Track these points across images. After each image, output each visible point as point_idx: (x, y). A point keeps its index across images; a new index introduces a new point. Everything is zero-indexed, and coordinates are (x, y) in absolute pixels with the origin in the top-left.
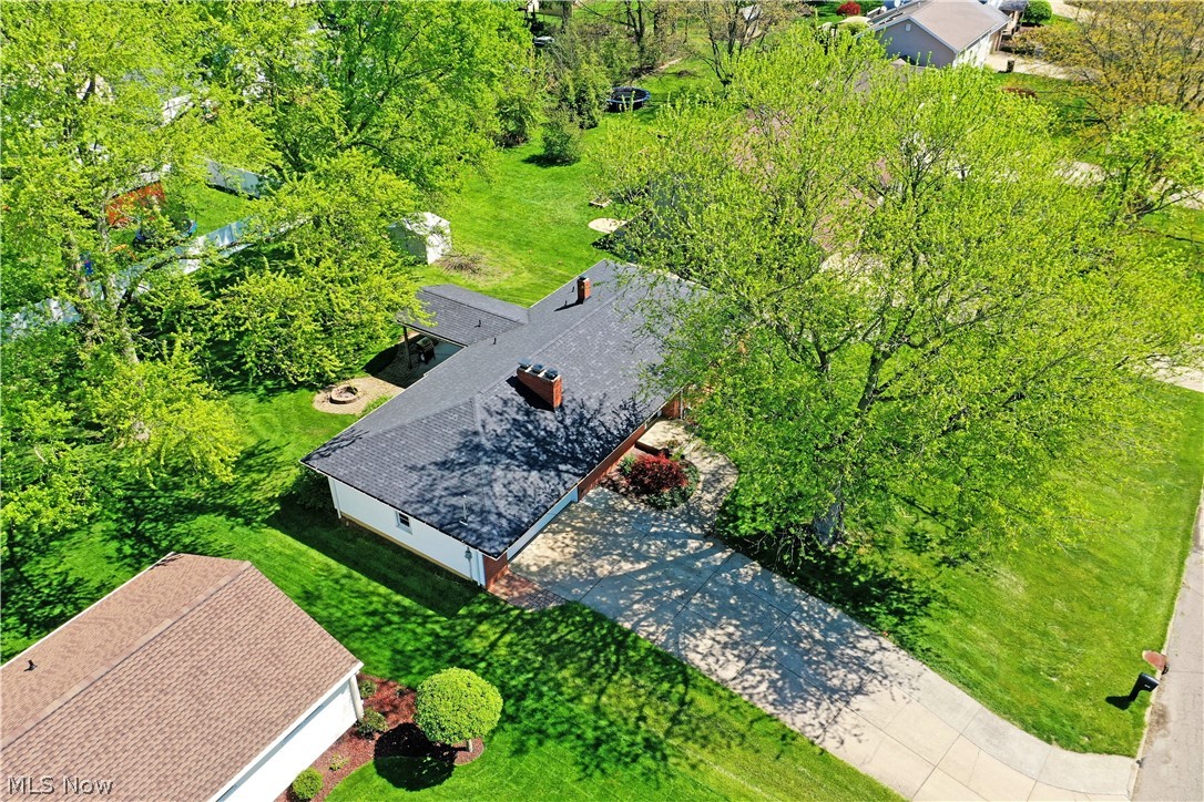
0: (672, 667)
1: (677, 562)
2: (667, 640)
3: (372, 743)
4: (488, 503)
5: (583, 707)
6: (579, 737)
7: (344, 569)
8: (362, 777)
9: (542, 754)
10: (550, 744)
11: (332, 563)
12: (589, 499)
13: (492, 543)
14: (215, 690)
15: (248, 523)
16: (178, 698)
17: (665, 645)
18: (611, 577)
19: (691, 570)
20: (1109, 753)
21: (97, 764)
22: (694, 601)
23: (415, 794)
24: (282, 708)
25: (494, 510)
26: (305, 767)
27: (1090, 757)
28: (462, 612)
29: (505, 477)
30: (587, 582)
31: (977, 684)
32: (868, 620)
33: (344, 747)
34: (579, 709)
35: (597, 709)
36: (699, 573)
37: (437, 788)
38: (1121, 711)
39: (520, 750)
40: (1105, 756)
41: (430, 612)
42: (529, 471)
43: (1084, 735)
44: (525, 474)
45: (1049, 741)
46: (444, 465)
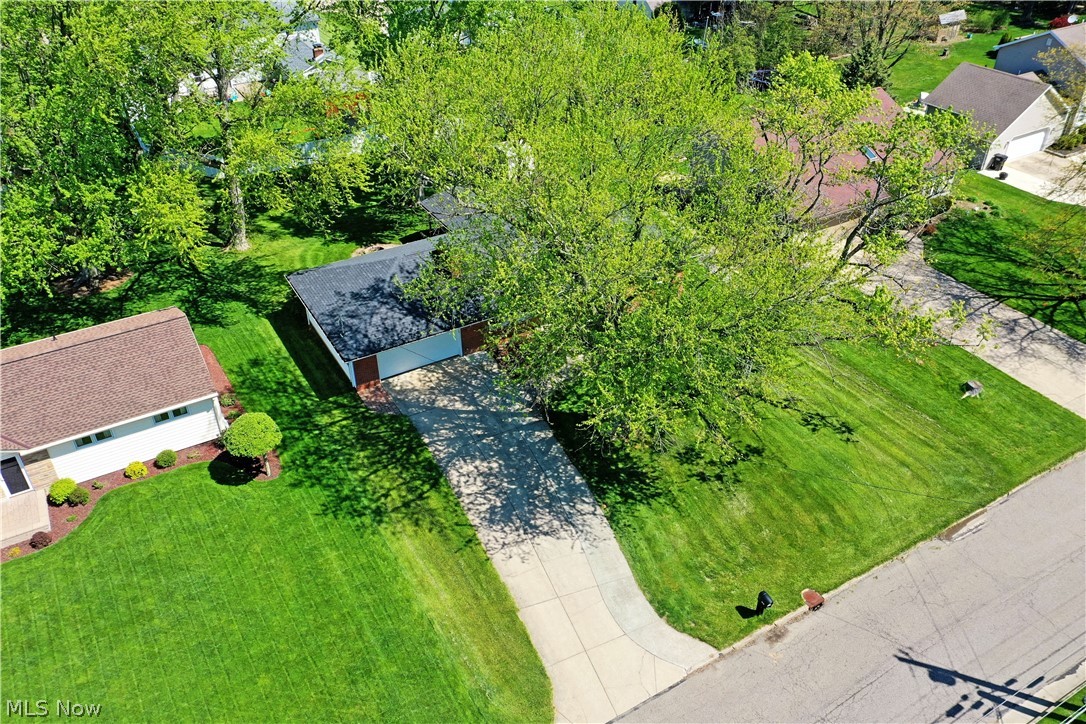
0: (435, 474)
1: (497, 415)
2: (443, 459)
3: (220, 451)
4: (362, 326)
5: (355, 476)
6: (337, 491)
7: (287, 354)
8: (199, 467)
9: (307, 493)
10: (317, 488)
11: (284, 348)
12: (472, 358)
13: (349, 352)
14: (123, 378)
15: (257, 313)
16: (100, 374)
17: (440, 461)
18: (444, 410)
19: (500, 422)
20: (701, 640)
21: (38, 391)
22: (484, 441)
23: (219, 486)
24: (154, 401)
25: (363, 332)
26: (175, 449)
27: (685, 637)
28: (331, 399)
29: (386, 313)
30: (425, 407)
31: (642, 561)
32: (599, 493)
33: (205, 447)
34: (352, 476)
35: (363, 480)
36: (504, 425)
37: (234, 487)
38: (741, 618)
39: (296, 485)
40: (697, 641)
41: (313, 393)
42: (406, 315)
43: (694, 622)
44: (402, 316)
45: (661, 615)
46: (356, 296)
